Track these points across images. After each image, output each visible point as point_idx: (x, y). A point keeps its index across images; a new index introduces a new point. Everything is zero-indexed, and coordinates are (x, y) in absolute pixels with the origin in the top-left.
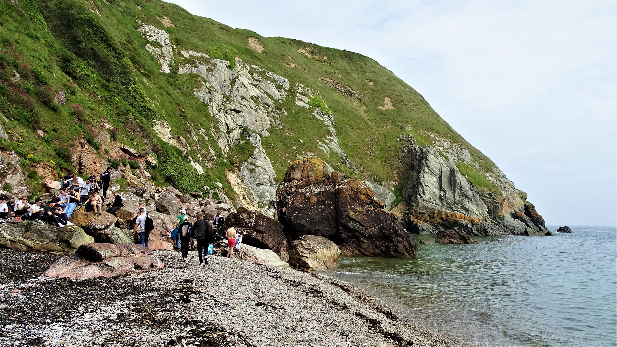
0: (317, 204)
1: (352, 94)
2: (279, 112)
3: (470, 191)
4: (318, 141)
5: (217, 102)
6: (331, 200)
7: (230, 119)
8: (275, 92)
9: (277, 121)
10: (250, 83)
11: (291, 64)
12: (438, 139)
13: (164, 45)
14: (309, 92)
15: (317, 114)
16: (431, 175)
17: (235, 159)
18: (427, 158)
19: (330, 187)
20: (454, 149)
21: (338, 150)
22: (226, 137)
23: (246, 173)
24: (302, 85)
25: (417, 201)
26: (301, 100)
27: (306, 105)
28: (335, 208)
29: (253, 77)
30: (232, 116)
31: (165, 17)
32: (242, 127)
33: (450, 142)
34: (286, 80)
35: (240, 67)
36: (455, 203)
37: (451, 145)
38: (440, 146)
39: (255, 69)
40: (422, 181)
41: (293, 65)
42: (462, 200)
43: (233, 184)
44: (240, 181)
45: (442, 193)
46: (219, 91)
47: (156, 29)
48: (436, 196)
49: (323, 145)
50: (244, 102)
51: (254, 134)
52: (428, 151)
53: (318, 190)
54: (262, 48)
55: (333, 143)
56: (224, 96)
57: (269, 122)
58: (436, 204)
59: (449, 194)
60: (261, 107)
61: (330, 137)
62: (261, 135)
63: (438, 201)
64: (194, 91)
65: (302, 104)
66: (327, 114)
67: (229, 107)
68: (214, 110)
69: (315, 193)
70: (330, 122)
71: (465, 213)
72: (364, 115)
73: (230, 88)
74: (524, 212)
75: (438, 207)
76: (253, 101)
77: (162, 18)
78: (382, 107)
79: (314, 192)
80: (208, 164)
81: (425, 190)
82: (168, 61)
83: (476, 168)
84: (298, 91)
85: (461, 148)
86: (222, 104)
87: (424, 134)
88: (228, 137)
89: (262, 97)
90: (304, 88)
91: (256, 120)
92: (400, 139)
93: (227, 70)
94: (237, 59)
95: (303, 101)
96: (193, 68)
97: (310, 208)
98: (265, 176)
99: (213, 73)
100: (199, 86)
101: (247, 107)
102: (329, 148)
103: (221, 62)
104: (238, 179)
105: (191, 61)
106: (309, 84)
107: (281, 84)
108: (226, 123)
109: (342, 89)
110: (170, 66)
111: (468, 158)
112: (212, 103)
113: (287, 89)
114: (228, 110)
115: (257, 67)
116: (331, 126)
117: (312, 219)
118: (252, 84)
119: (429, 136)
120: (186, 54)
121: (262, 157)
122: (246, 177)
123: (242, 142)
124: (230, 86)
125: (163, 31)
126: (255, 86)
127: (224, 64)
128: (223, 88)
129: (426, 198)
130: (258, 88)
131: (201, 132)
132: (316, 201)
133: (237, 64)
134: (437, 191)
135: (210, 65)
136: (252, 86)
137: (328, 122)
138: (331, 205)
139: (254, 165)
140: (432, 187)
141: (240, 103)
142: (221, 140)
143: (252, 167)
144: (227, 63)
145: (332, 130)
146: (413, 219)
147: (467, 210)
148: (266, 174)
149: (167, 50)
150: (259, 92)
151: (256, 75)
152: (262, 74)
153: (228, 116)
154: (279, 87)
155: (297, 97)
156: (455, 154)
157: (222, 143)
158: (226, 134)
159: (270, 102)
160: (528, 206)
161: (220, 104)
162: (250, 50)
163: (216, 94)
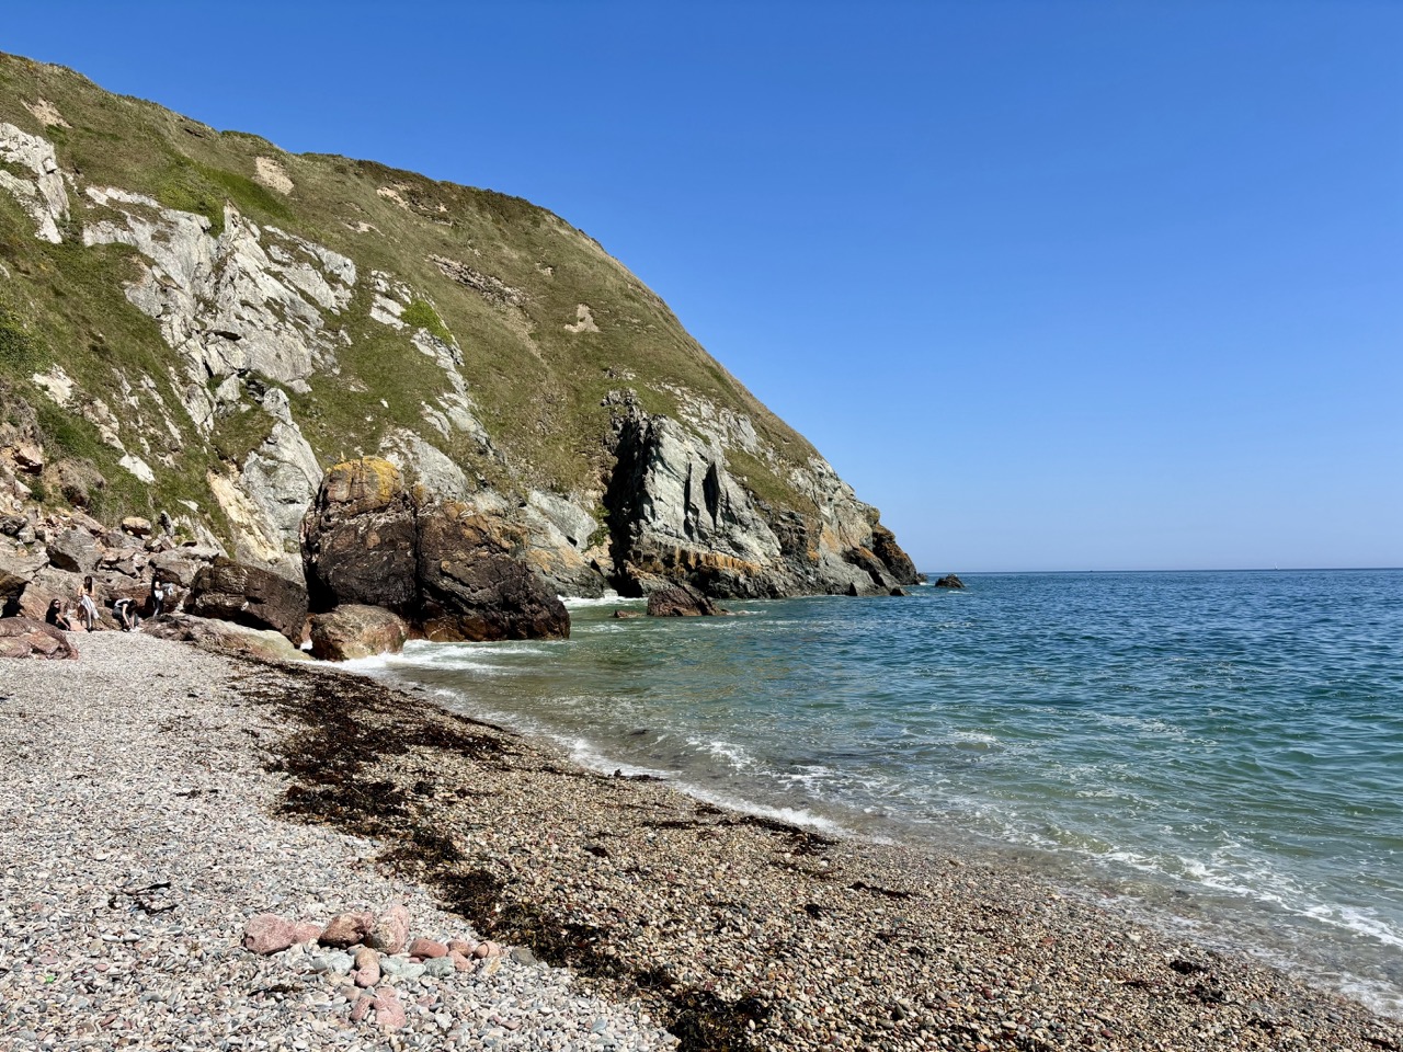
0: (379, 547)
1: (503, 296)
2: (332, 337)
3: (745, 509)
4: (423, 403)
5: (182, 314)
6: (407, 539)
7: (214, 353)
8: (321, 290)
9: (327, 357)
10: (262, 268)
11: (361, 223)
12: (688, 400)
13: (42, 173)
14: (402, 292)
15: (421, 341)
16: (668, 476)
17: (229, 446)
18: (661, 440)
19: (406, 515)
20: (722, 420)
21: (468, 423)
22: (206, 396)
23: (255, 475)
24: (386, 275)
25: (639, 532)
26: (383, 309)
27: (395, 320)
28: (415, 555)
29: (268, 254)
30: (220, 349)
31: (41, 101)
32: (246, 372)
33: (715, 404)
34: (349, 261)
35: (236, 230)
36: (716, 533)
37: (717, 412)
38: (693, 415)
39: (272, 234)
40: (649, 489)
41: (364, 227)
42: (730, 528)
43: (223, 501)
44: (241, 495)
45: (690, 514)
46: (187, 288)
47: (21, 133)
48: (677, 520)
49: (435, 413)
50: (247, 313)
51: (273, 390)
52: (662, 427)
53: (383, 521)
54: (290, 183)
55: (458, 409)
56: (199, 299)
57: (308, 360)
58: (677, 537)
59: (705, 516)
60: (289, 325)
61: (452, 395)
62: (289, 391)
63: (682, 531)
64: (125, 287)
65: (386, 319)
66: (445, 341)
67: (212, 325)
68: (175, 334)
69: (376, 527)
70: (451, 361)
71: (735, 553)
72: (532, 346)
73: (213, 280)
74: (871, 548)
75: (680, 544)
76: (269, 311)
77: (34, 103)
78: (571, 327)
79: (374, 524)
80: (166, 459)
81: (655, 509)
82: (53, 212)
83: (767, 459)
84: (378, 288)
85: (737, 420)
86: (195, 319)
87: (661, 388)
88: (210, 396)
89: (292, 301)
90: (390, 281)
91: (278, 356)
92: (608, 399)
93: (204, 238)
94: (228, 211)
95: (389, 312)
96: (118, 231)
97: (366, 556)
98: (301, 483)
99: (170, 245)
100: (136, 276)
101: (255, 325)
102: (450, 419)
103: (188, 219)
104: (237, 491)
105: (114, 214)
106: (401, 271)
107: (338, 272)
108: (205, 364)
109: (481, 284)
110: (58, 225)
111: (750, 439)
112: (169, 317)
113: (350, 284)
114: (210, 332)
115: (279, 231)
116: (453, 369)
117: (369, 575)
118: (267, 271)
119: (670, 393)
120: (100, 196)
121: (292, 440)
122: (256, 485)
123: (245, 408)
124: (213, 275)
125: (38, 138)
126: (277, 276)
127: (195, 224)
128: (197, 281)
129: (657, 524)
130: (281, 281)
131: (145, 386)
132: (379, 541)
133: (227, 223)
134: (680, 511)
135: (161, 226)
136: (267, 276)
137: (446, 362)
138: (406, 549)
139: (273, 458)
140: (671, 502)
141: (239, 317)
142: (194, 403)
143: (270, 462)
144: (205, 221)
145: (457, 379)
146: (631, 568)
147: (738, 548)
148: (302, 480)
149: (51, 186)
150: (284, 290)
151: (275, 251)
152: (291, 247)
153: (209, 347)
154: (332, 279)
155: (376, 302)
156: (725, 432)
157: (198, 411)
158: (206, 389)
159: (312, 313)
160: (881, 535)
161: (190, 318)
162: (260, 188)
163: (180, 295)
